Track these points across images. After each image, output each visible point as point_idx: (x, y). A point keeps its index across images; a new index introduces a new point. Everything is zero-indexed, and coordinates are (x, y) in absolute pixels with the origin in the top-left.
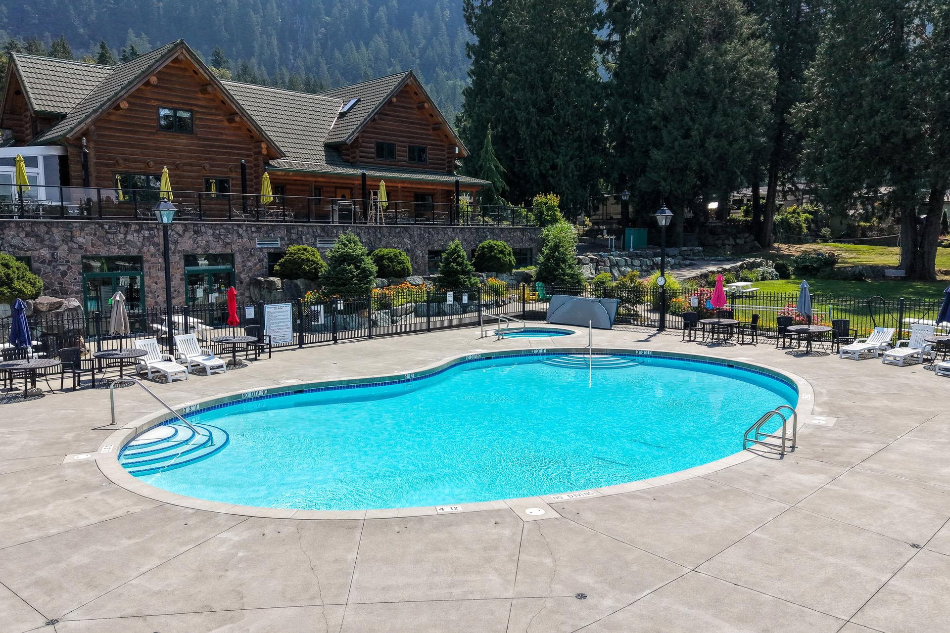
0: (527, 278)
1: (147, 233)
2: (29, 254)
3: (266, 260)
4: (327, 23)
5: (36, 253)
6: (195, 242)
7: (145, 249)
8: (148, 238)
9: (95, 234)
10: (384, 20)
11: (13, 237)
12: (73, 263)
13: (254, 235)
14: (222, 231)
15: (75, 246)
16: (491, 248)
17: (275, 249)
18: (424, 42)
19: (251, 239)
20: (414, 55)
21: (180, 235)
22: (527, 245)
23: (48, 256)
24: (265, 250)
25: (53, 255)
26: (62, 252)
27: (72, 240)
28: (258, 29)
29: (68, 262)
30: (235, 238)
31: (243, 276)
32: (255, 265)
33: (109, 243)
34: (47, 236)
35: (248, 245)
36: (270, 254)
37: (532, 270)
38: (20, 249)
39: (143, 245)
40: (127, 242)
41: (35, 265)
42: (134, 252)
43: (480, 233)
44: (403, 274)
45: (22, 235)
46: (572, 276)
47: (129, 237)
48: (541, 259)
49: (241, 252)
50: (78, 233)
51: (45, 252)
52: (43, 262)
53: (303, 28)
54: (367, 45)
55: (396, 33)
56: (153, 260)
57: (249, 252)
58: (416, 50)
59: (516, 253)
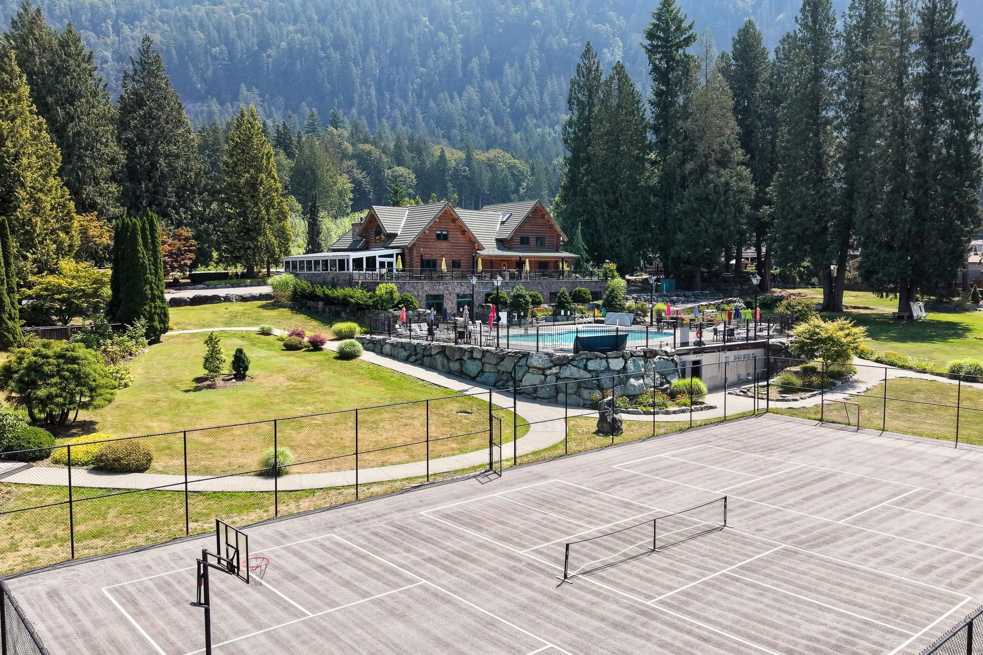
0: (598, 306)
3: (484, 297)
4: (422, 74)
6: (461, 289)
8: (446, 288)
9: (430, 286)
10: (476, 70)
12: (423, 297)
13: (481, 286)
14: (470, 284)
15: (424, 291)
16: (580, 291)
18: (514, 91)
20: (504, 104)
21: (456, 287)
22: (598, 290)
24: (484, 293)
26: (420, 293)
28: (358, 81)
31: (476, 303)
32: (480, 298)
33: (434, 290)
34: (416, 287)
35: (478, 290)
37: (600, 302)
38: (409, 292)
39: (444, 290)
42: (441, 293)
43: (574, 284)
44: (539, 303)
45: (410, 287)
46: (620, 305)
48: (605, 296)
49: (476, 293)
50: (425, 286)
51: (416, 293)
53: (399, 79)
54: (460, 95)
55: (488, 83)
56: (447, 296)
57: (479, 293)
58: (507, 99)
59: (592, 293)
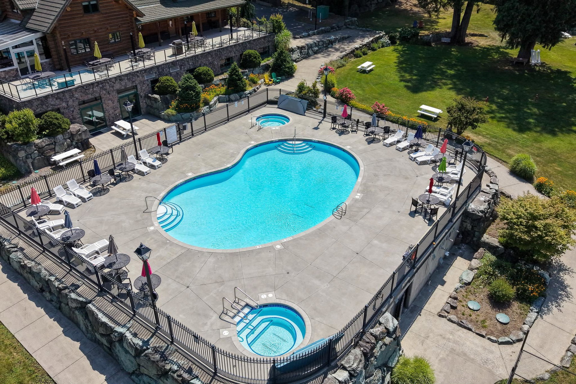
1: (101, 86)
2: (59, 106)
3: (150, 84)
5: (61, 106)
6: (121, 84)
7: (102, 93)
8: (102, 88)
9: (81, 92)
11: (51, 101)
12: (75, 106)
13: (144, 74)
14: (131, 76)
15: (75, 99)
17: (153, 78)
19: (143, 77)
21: (114, 83)
22: (267, 45)
23: (66, 106)
24: (149, 80)
25: (67, 105)
26: (70, 103)
27: (73, 97)
29: (73, 106)
30: (136, 78)
31: (141, 94)
32: (146, 88)
33: (87, 94)
34: (64, 97)
35: (142, 80)
36: (151, 81)
37: (270, 61)
38: (55, 105)
39: (100, 91)
40: (94, 91)
41: (62, 111)
42: (97, 95)
44: (211, 80)
45: (55, 99)
47: (95, 89)
49: (139, 83)
50: (74, 93)
51: (64, 104)
52: (64, 109)
56: (105, 96)
57: (143, 83)
